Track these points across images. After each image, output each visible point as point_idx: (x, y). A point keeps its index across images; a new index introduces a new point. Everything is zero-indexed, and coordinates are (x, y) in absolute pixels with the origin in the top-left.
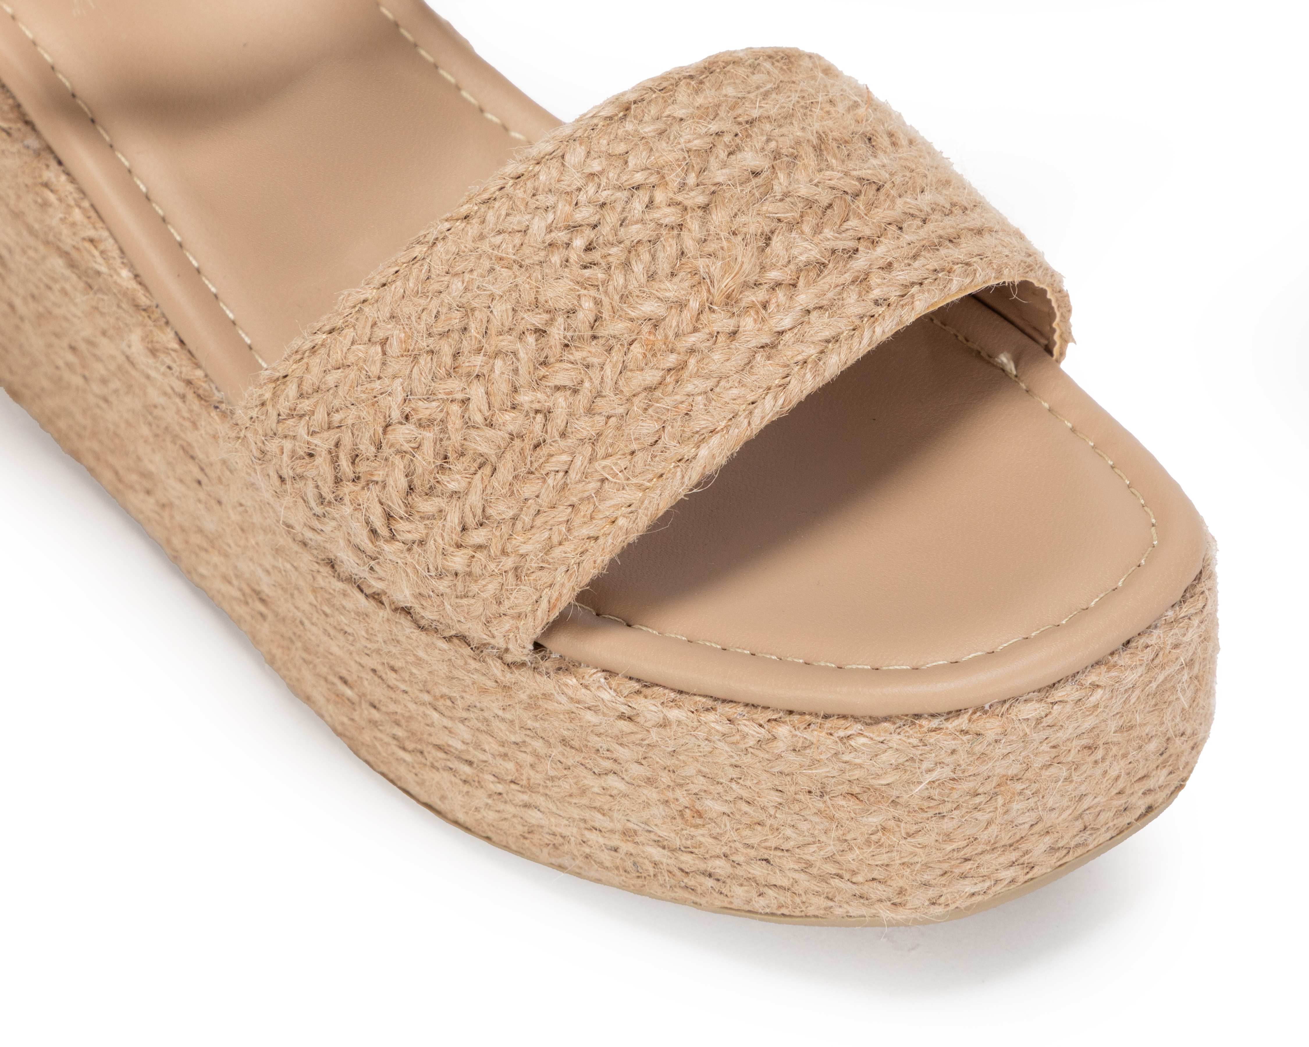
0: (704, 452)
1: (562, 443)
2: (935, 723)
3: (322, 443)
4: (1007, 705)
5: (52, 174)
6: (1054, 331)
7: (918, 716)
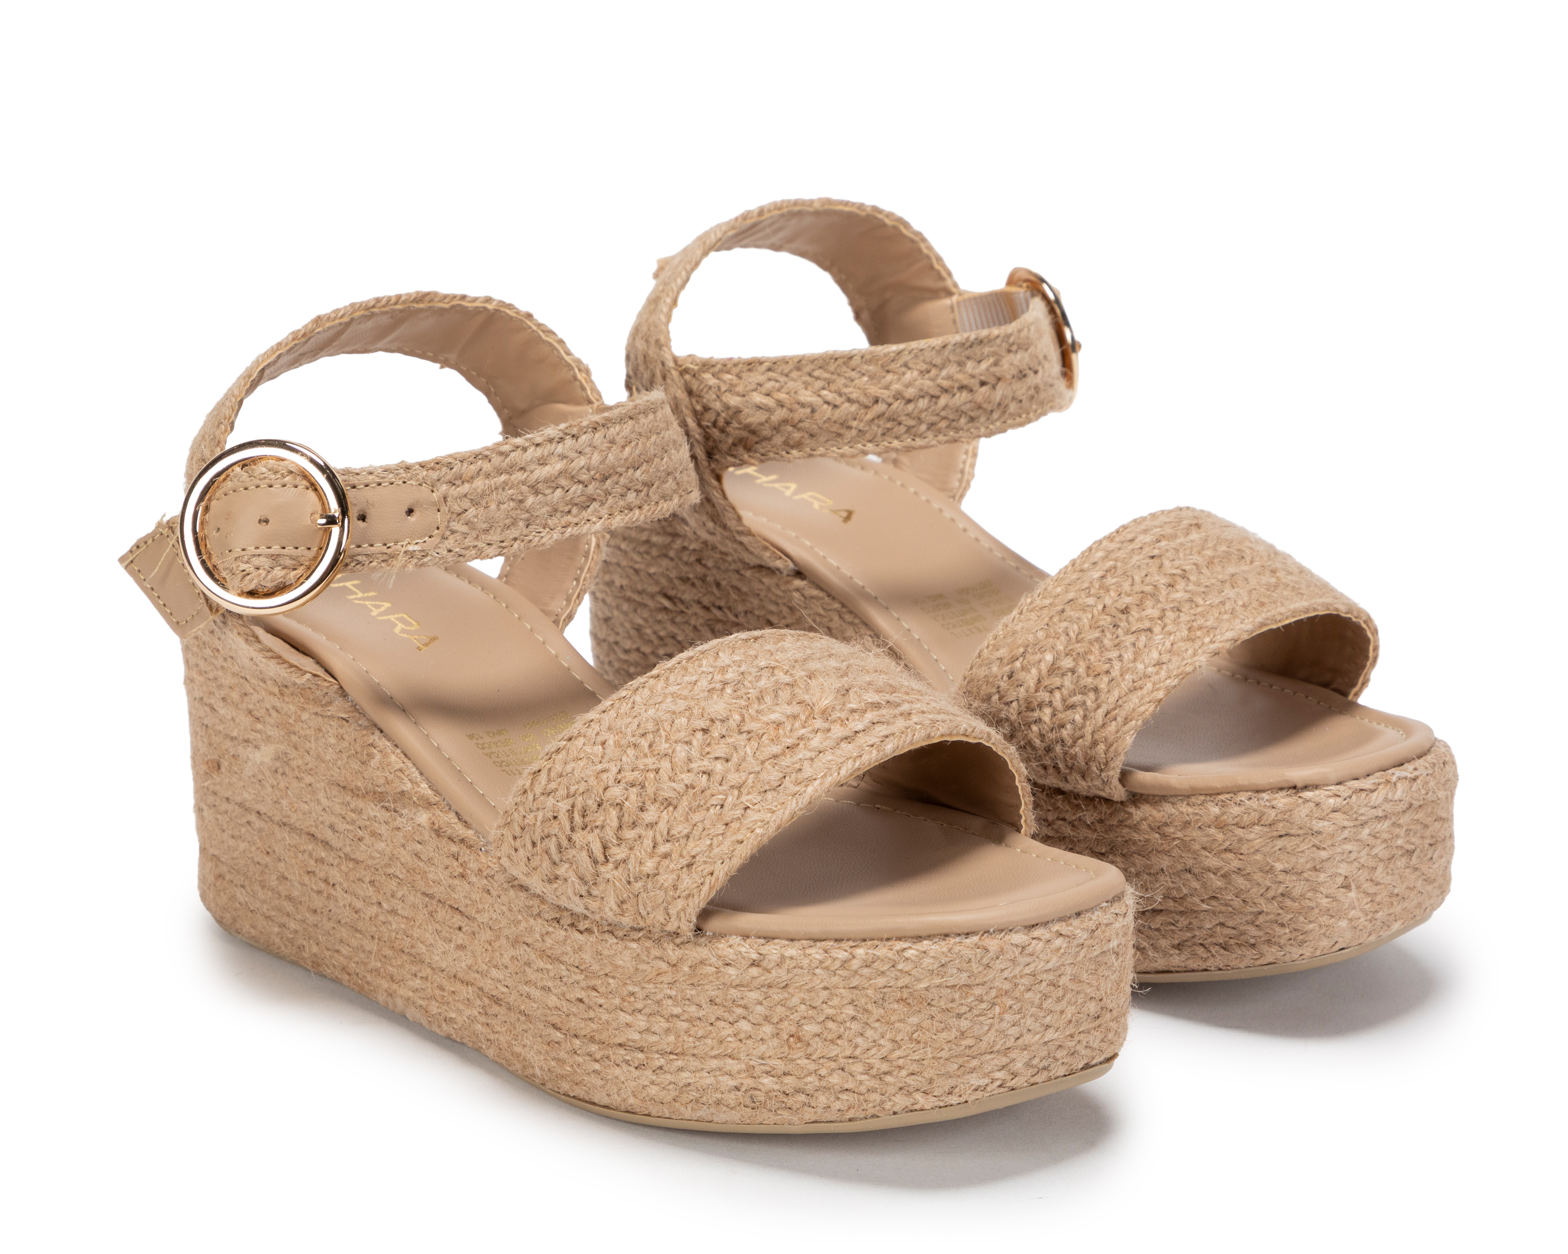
0: (810, 789)
1: (721, 788)
2: (958, 939)
3: (564, 806)
4: (1003, 934)
5: (376, 737)
6: (1020, 817)
7: (947, 935)
